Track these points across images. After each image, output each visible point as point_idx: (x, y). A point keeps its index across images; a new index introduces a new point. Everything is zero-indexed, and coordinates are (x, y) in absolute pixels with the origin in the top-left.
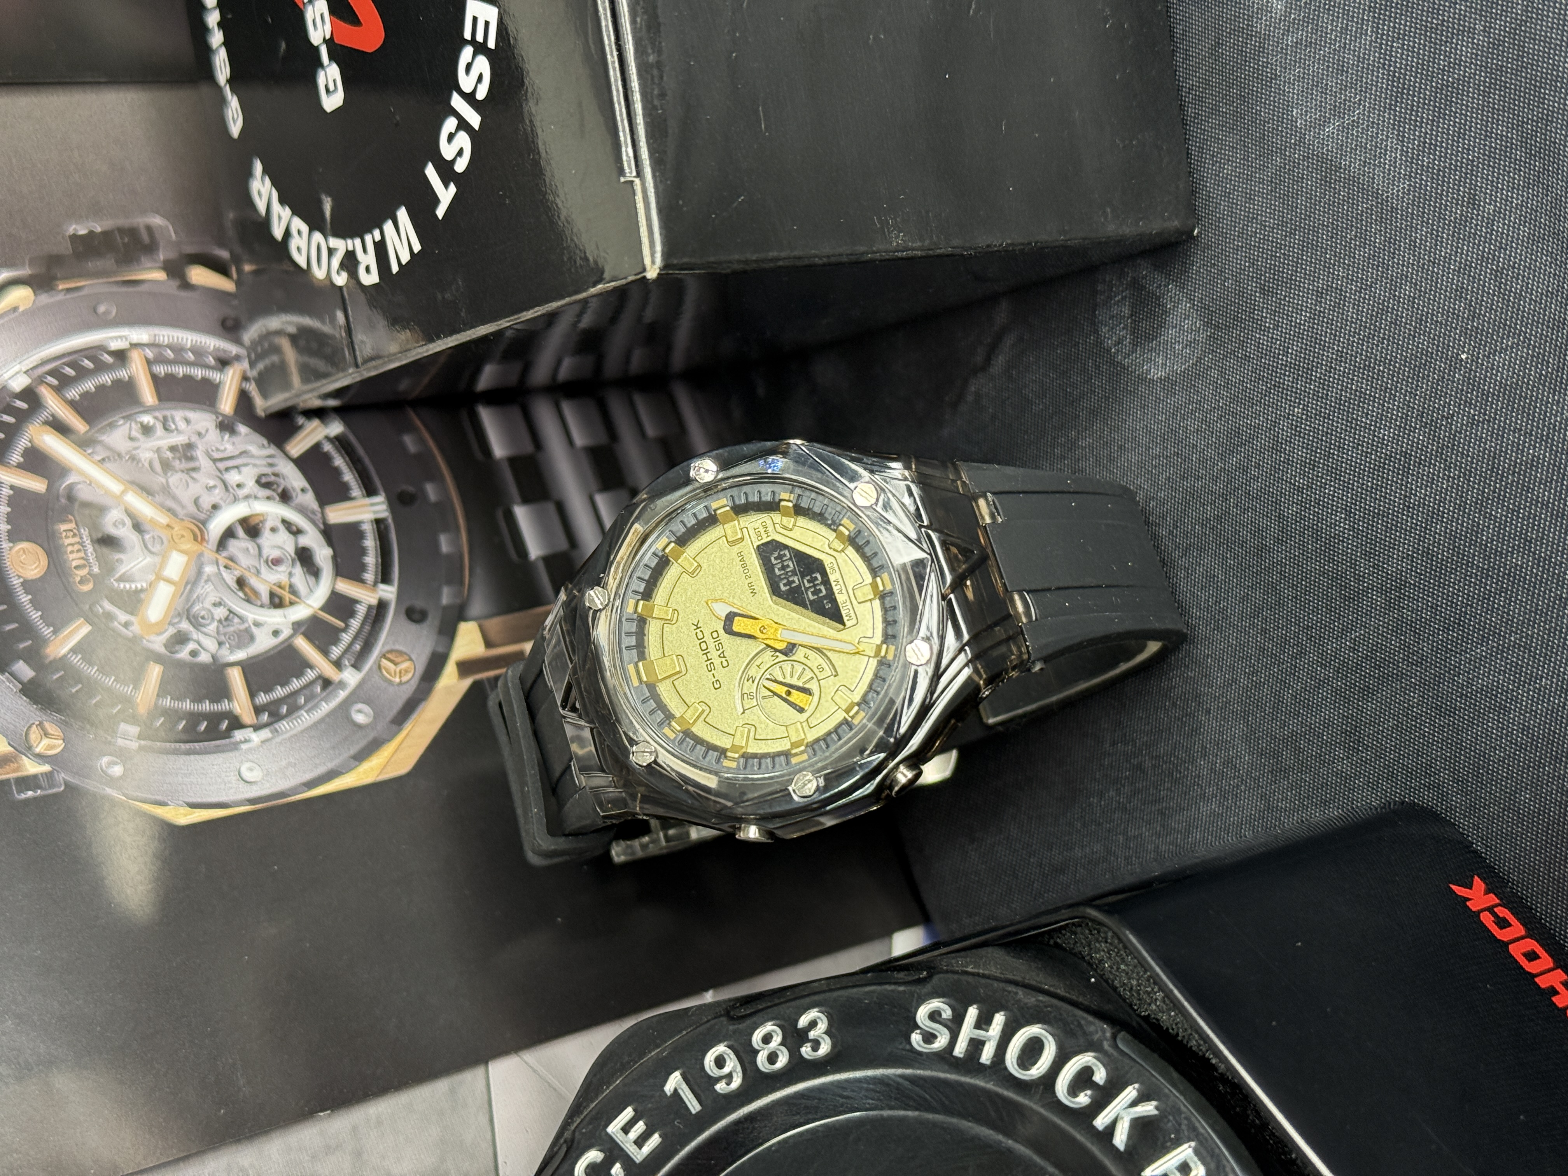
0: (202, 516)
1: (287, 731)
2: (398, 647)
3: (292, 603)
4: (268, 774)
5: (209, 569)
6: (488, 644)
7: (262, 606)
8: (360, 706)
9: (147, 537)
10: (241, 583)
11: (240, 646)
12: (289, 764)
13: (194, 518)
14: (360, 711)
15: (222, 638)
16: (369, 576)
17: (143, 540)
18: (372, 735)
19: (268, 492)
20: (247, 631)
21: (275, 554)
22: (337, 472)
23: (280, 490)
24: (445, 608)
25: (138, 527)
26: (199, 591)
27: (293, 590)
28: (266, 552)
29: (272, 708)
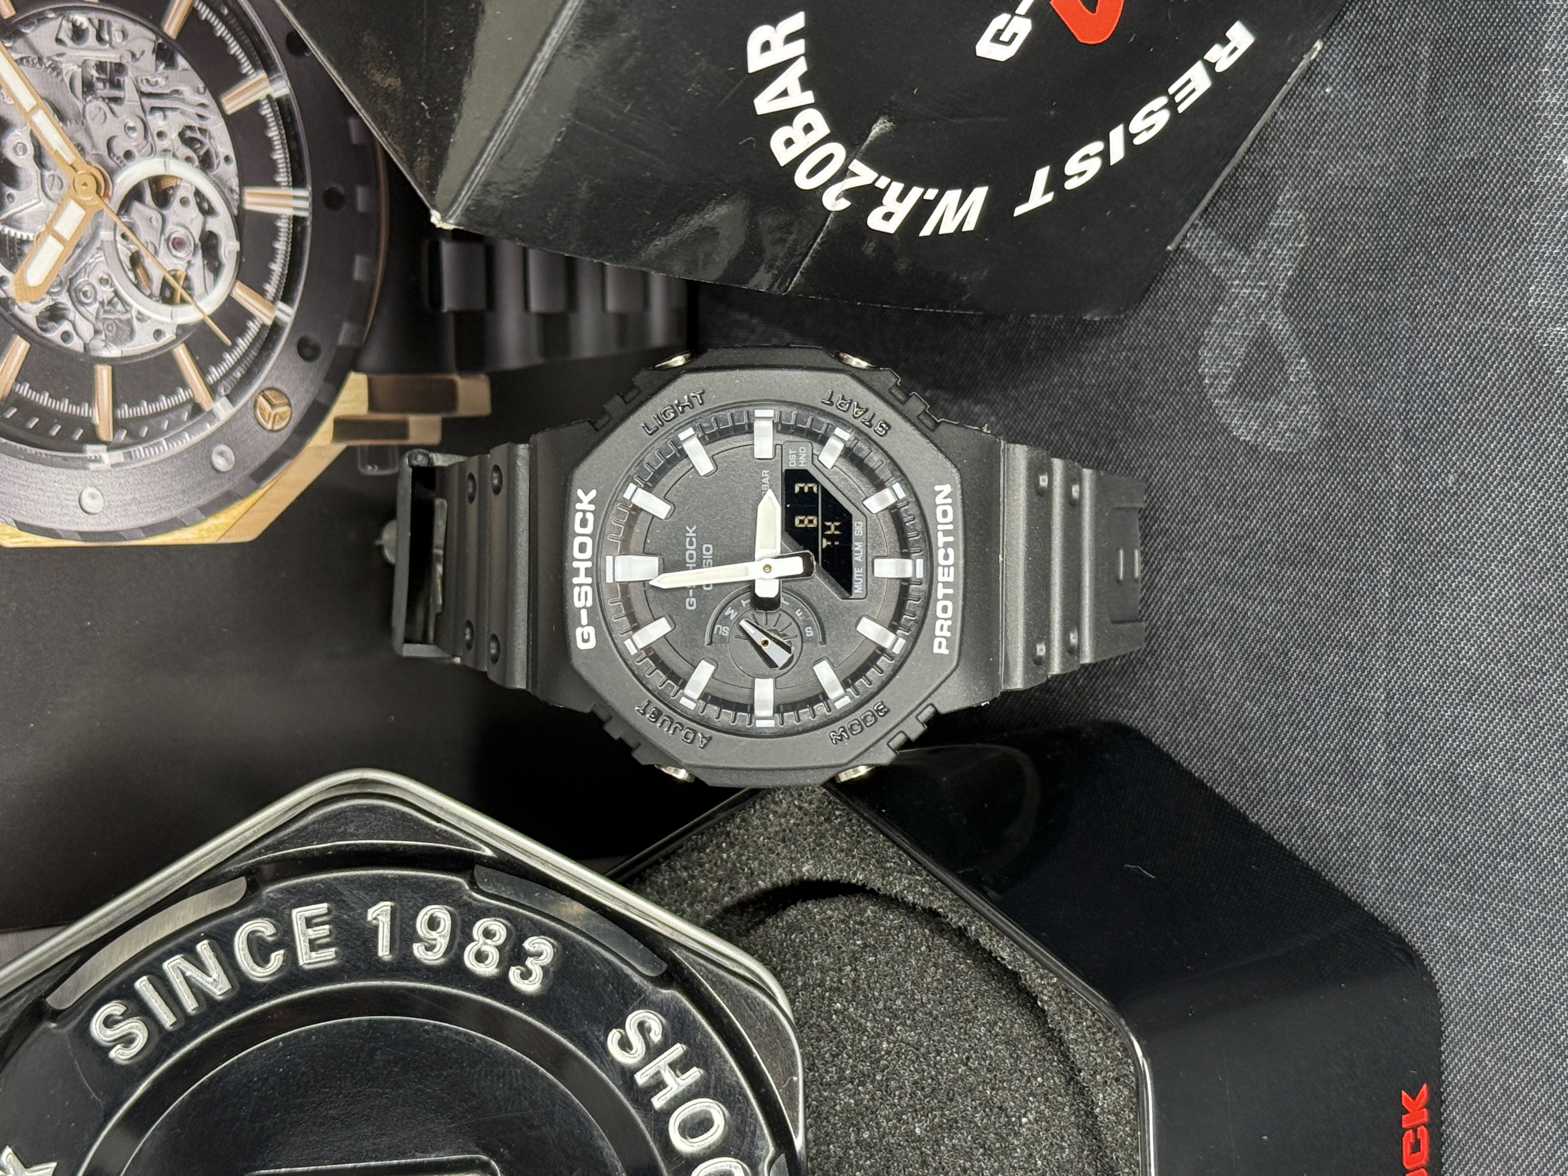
0: (111, 163)
1: (142, 460)
2: (278, 385)
3: (183, 301)
4: (109, 507)
5: (105, 234)
6: (373, 405)
7: (150, 296)
8: (223, 447)
9: (47, 174)
10: (135, 260)
11: (117, 340)
12: (134, 499)
13: (102, 163)
14: (221, 454)
15: (100, 326)
16: (271, 289)
17: (42, 176)
18: (227, 486)
19: (189, 152)
20: (129, 322)
21: (180, 233)
22: (268, 144)
23: (202, 152)
24: (340, 349)
25: (39, 158)
26: (88, 259)
27: (188, 288)
28: (169, 228)
29: (132, 426)
